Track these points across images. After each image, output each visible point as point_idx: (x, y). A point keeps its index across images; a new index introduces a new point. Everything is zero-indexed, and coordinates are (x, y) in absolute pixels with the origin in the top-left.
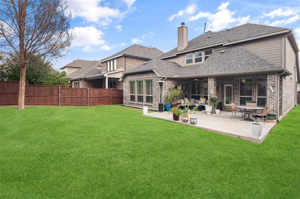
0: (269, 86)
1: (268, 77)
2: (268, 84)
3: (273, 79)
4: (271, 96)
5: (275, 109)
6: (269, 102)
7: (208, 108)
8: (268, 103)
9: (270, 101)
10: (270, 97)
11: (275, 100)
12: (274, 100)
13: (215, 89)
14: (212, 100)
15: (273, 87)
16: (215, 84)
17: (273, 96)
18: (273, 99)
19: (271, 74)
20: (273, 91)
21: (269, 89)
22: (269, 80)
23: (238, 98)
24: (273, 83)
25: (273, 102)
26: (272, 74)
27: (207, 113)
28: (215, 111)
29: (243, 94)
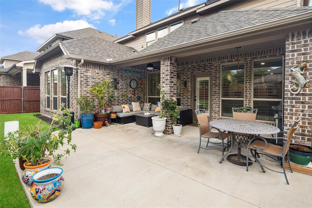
0: (290, 67)
1: (289, 44)
2: (288, 63)
3: (303, 49)
4: (296, 95)
5: (308, 131)
6: (291, 110)
7: (159, 123)
8: (288, 114)
9: (294, 109)
10: (293, 99)
11: (307, 106)
12: (304, 107)
13: (172, 82)
14: (166, 105)
15: (302, 69)
16: (172, 73)
17: (303, 94)
18: (302, 103)
19: (296, 35)
20: (302, 81)
21: (290, 75)
22: (292, 51)
23: (219, 102)
24: (302, 60)
25: (302, 111)
26: (299, 35)
27: (156, 134)
28: (172, 128)
29: (228, 95)
